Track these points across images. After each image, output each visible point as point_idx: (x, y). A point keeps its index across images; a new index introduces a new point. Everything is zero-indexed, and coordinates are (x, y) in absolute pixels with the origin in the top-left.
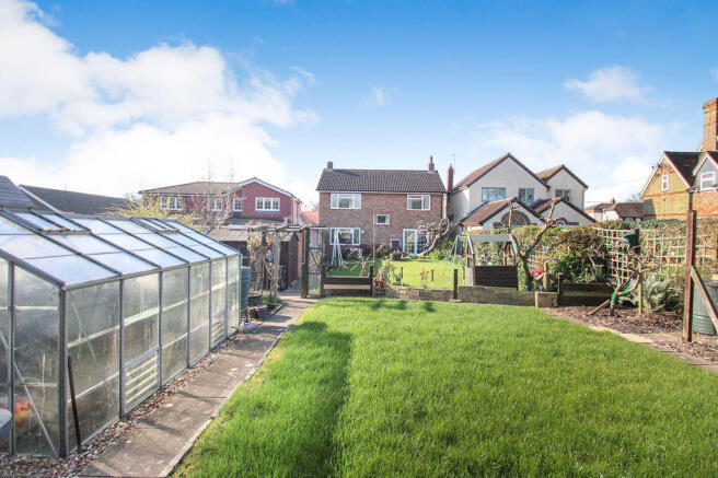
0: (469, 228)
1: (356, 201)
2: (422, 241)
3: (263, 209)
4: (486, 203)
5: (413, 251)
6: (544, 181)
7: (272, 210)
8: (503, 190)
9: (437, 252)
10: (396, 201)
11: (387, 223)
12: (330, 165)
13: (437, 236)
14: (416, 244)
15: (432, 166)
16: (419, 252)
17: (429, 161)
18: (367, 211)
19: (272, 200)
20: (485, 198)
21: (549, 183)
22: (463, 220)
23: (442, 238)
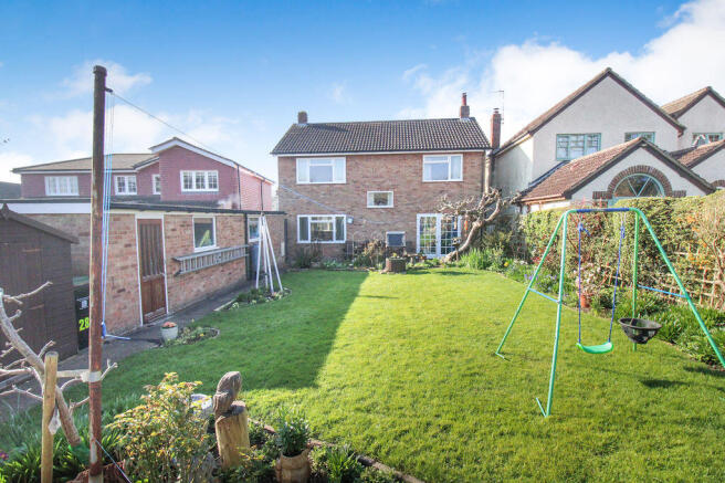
0: (535, 208)
1: (336, 170)
2: (449, 233)
3: (194, 189)
4: (565, 162)
5: (433, 251)
6: (673, 118)
7: (207, 189)
8: (594, 139)
9: (475, 254)
10: (404, 168)
11: (390, 205)
12: (303, 117)
13: (476, 224)
14: (438, 239)
15: (465, 110)
16: (443, 252)
17: (461, 104)
18: (356, 185)
19: (206, 174)
20: (562, 154)
21: (682, 121)
22: (524, 194)
23: (485, 225)
